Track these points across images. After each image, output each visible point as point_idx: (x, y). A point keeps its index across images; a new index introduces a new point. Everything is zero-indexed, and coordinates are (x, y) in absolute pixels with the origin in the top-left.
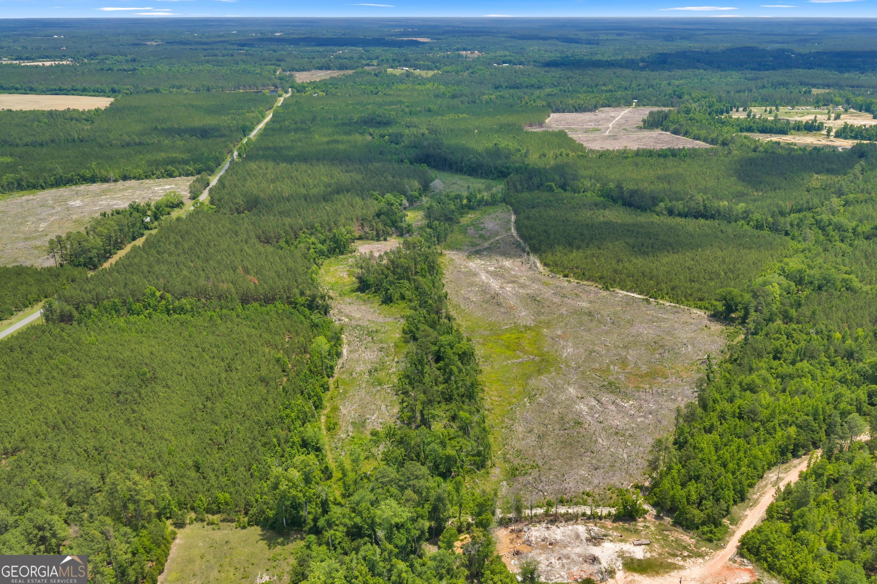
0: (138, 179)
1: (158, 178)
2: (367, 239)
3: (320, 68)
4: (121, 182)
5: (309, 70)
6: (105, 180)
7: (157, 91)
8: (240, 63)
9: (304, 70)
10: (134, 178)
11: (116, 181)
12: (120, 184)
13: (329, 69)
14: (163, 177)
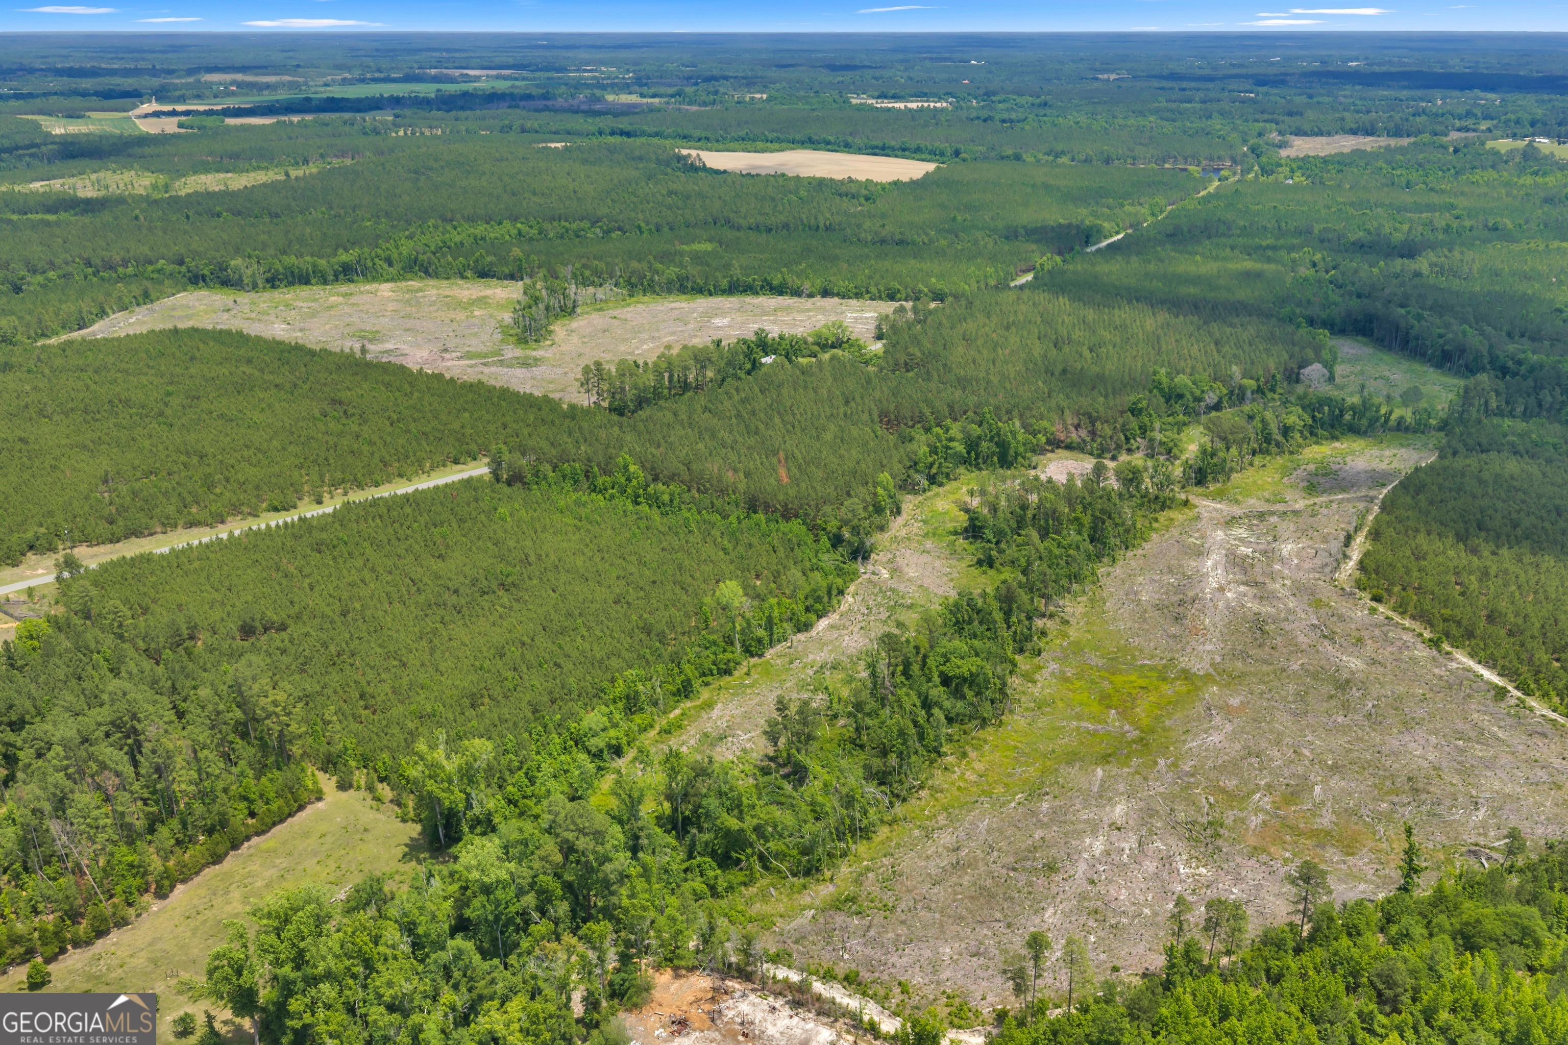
0: (843, 297)
1: (872, 299)
2: (1082, 450)
3: (1354, 132)
4: (818, 298)
5: (1329, 134)
6: (797, 293)
7: (1018, 157)
8: (1215, 114)
9: (1320, 133)
10: (838, 295)
11: (811, 296)
12: (819, 301)
13: (1372, 134)
14: (880, 298)
